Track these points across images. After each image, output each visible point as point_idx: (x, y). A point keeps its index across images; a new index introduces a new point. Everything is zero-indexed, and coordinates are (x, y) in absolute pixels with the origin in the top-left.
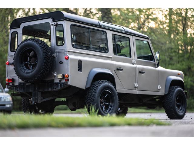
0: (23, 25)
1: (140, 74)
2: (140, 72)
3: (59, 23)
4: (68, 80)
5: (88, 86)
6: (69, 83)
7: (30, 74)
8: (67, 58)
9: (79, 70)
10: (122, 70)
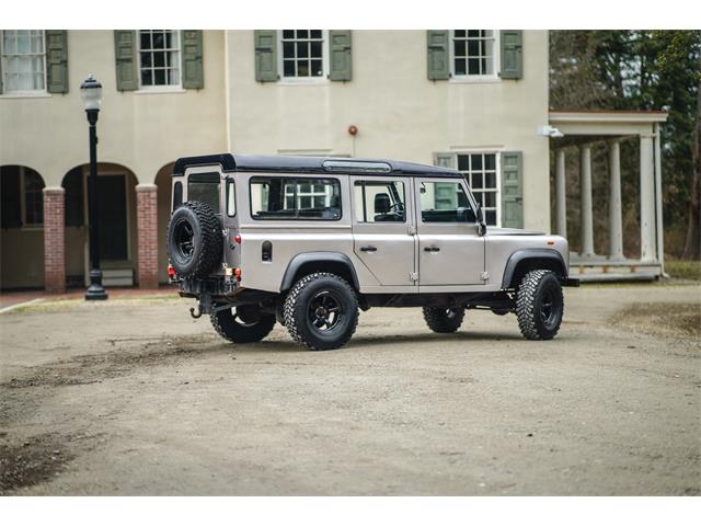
0: (190, 171)
1: (427, 253)
2: (427, 250)
3: (231, 175)
4: (239, 279)
5: (285, 287)
6: (243, 284)
7: (185, 266)
8: (239, 241)
9: (264, 259)
10: (375, 249)
